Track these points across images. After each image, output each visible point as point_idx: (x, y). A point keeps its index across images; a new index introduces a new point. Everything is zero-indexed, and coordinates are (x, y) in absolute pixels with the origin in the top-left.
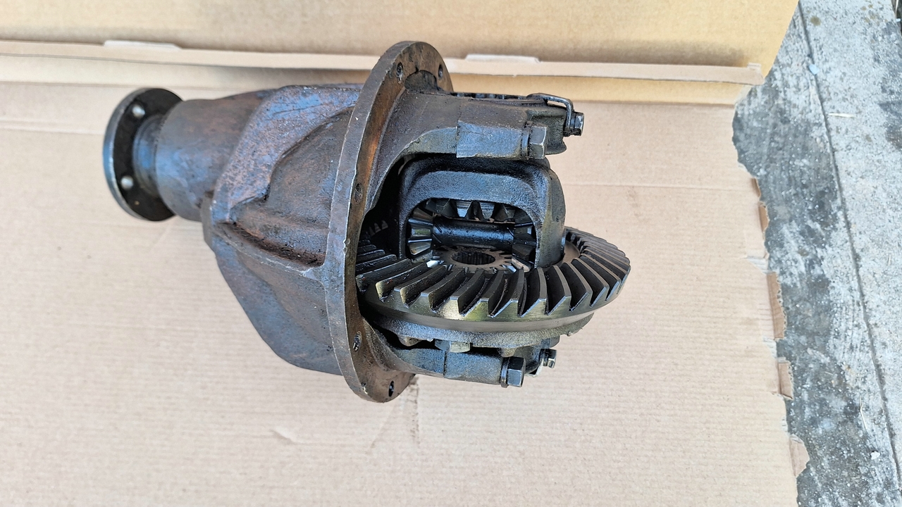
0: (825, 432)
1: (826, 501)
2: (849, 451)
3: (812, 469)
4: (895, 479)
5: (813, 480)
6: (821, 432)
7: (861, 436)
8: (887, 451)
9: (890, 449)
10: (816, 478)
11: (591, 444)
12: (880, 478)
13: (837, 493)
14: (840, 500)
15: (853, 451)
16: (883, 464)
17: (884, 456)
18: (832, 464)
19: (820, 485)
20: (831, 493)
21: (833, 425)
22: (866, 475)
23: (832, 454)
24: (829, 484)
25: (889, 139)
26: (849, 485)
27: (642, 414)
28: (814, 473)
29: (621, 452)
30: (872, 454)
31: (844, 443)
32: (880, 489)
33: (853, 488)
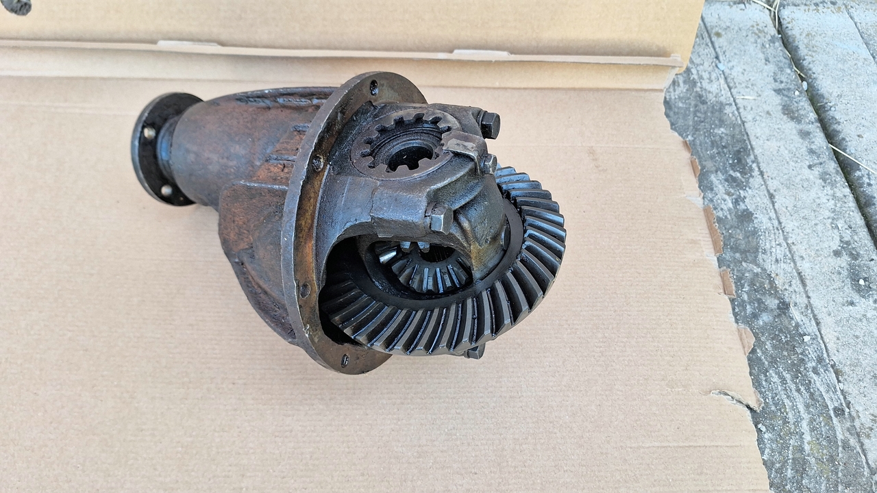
0: (765, 323)
1: (773, 375)
2: (786, 337)
3: (758, 351)
4: (825, 355)
5: (761, 360)
6: (761, 323)
7: (794, 325)
8: (815, 335)
9: (818, 333)
10: (763, 357)
11: (577, 335)
12: (813, 355)
13: (781, 369)
14: (784, 373)
15: (789, 336)
16: (814, 345)
17: (814, 339)
18: (774, 347)
19: (766, 363)
20: (776, 369)
21: (771, 318)
22: (802, 354)
23: (773, 339)
24: (773, 362)
25: (784, 114)
26: (789, 362)
27: (615, 311)
28: (761, 354)
29: (601, 340)
30: (804, 337)
31: (781, 331)
32: (814, 364)
33: (793, 364)
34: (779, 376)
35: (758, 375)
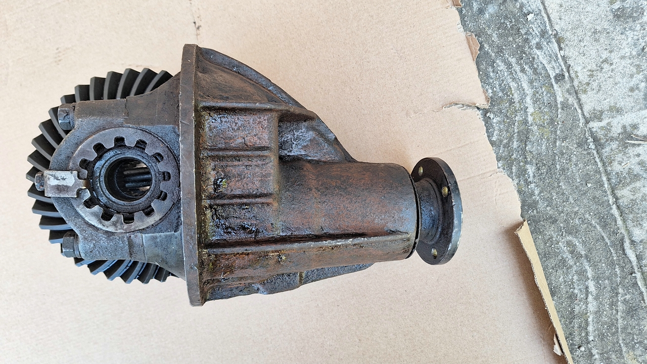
1: (500, 64)
2: (511, 22)
3: (485, 46)
4: (548, 28)
5: (488, 53)
6: (488, 17)
7: (518, 7)
8: (539, 10)
9: (541, 8)
10: (490, 51)
12: (537, 31)
13: (507, 55)
14: (510, 59)
15: (513, 20)
16: (538, 21)
17: (537, 15)
18: (500, 36)
19: (493, 54)
20: (502, 57)
21: (496, 7)
22: (526, 34)
23: (499, 29)
24: (500, 51)
26: (514, 46)
28: (488, 48)
30: (528, 17)
31: (506, 17)
32: (537, 40)
33: (518, 47)
34: (505, 62)
35: (486, 68)
